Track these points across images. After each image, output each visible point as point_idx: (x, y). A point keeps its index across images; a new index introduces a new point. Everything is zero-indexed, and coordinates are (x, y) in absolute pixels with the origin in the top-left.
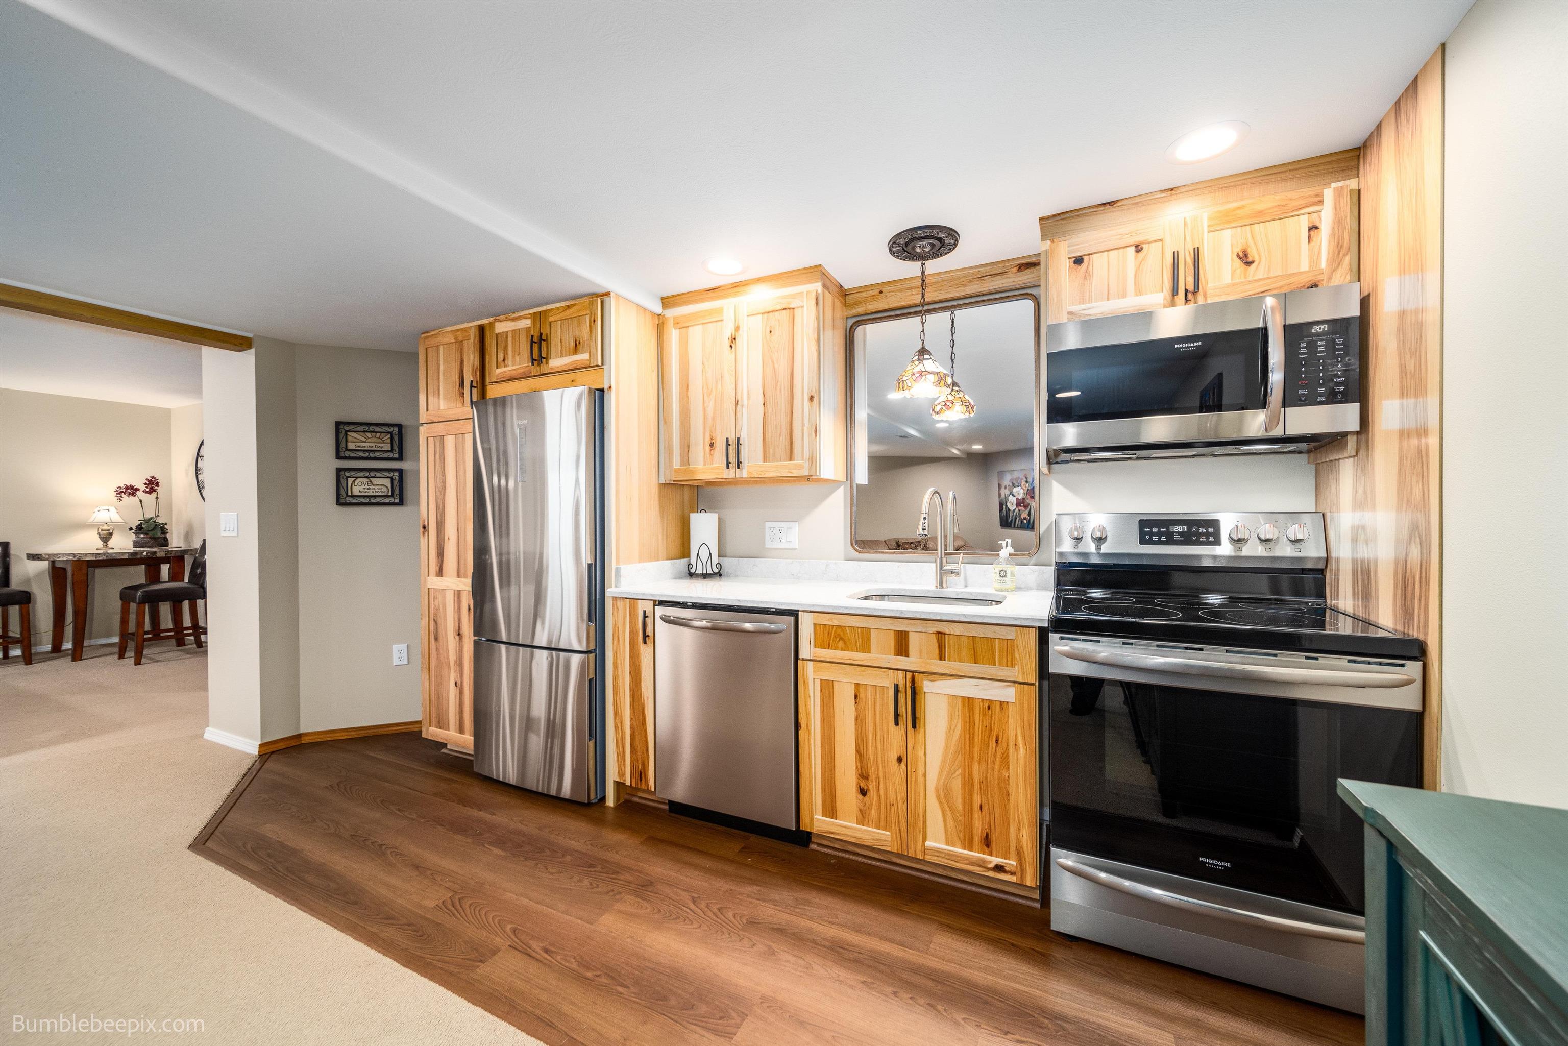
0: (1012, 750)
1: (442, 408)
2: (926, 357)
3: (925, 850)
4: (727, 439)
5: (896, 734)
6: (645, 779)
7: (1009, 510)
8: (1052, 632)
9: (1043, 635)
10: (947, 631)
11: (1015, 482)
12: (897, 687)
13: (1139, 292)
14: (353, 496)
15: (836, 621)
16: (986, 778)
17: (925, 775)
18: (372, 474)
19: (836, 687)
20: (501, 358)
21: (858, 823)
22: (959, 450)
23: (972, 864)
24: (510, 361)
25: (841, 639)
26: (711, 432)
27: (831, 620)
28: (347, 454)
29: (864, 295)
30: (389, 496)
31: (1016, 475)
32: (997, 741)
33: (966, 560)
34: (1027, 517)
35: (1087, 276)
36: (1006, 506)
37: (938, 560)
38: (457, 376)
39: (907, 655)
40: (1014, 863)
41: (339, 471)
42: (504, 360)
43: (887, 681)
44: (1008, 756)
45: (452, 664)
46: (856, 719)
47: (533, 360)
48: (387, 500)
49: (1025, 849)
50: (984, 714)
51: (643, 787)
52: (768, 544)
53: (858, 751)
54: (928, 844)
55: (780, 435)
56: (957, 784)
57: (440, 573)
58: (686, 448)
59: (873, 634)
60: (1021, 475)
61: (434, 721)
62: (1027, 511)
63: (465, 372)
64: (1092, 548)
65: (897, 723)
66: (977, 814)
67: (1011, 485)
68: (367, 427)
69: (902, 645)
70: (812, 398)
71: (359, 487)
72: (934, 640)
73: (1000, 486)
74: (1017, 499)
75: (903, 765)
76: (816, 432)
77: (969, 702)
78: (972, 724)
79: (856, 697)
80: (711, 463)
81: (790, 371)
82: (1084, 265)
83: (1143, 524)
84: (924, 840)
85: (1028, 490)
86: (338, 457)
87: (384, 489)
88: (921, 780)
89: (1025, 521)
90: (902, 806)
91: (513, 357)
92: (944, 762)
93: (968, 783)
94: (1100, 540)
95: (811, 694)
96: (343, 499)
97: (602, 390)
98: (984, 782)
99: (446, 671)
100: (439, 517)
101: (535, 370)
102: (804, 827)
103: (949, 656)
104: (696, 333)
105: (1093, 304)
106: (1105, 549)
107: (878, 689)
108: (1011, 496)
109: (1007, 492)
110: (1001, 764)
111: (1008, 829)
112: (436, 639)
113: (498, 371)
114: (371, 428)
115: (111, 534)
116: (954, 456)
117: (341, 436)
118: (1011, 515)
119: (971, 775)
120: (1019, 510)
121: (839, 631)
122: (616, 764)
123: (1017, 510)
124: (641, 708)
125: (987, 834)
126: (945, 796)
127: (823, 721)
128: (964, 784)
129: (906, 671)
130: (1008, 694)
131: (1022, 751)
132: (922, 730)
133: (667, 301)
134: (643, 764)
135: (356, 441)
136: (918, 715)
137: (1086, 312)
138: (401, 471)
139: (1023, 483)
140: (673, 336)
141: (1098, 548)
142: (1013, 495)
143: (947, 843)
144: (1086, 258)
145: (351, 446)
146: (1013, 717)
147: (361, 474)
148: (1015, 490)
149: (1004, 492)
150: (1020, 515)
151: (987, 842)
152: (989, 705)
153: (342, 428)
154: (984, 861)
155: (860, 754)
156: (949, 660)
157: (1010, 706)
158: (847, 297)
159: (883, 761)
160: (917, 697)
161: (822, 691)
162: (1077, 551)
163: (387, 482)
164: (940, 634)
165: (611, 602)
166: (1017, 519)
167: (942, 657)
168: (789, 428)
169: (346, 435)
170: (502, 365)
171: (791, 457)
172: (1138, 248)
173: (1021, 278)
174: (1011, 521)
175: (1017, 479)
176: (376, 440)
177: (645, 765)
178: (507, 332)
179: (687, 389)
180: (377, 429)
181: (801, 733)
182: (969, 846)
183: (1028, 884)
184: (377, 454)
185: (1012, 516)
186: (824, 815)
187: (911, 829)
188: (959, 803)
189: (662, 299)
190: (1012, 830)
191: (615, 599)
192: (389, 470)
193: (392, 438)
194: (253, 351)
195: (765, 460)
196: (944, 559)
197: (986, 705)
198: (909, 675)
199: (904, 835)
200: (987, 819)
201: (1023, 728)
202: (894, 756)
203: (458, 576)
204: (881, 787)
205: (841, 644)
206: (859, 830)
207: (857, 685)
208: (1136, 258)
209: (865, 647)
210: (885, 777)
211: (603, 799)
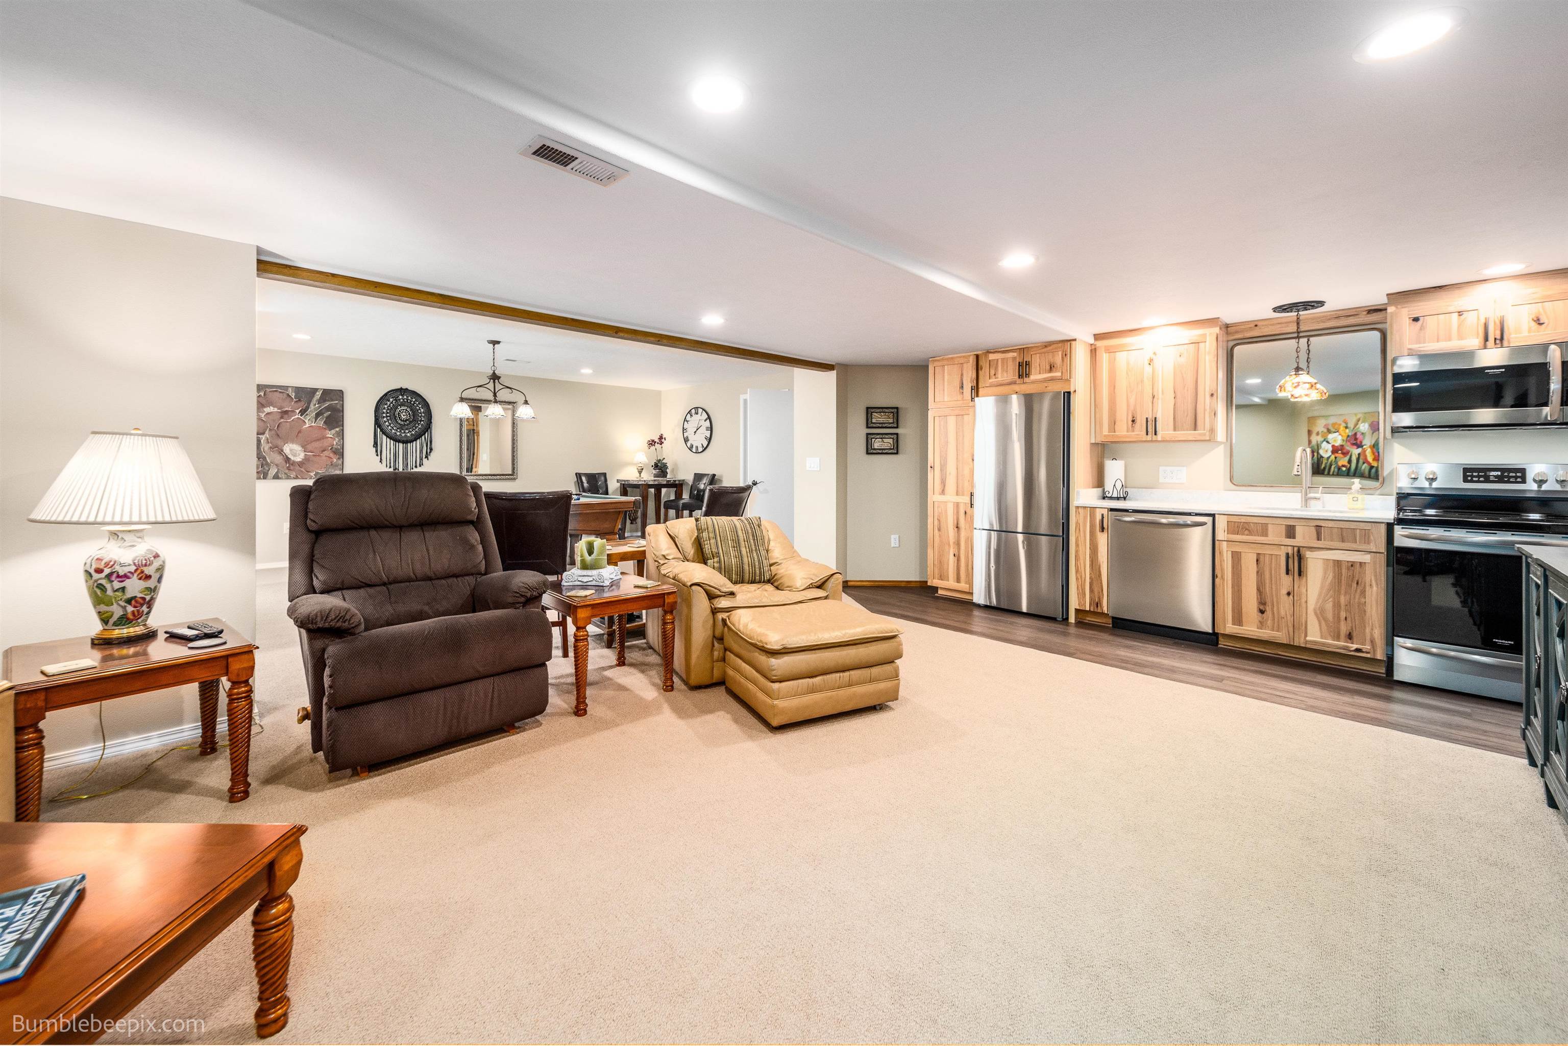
0: (1368, 588)
1: (946, 400)
2: (1300, 372)
3: (1306, 642)
4: (1147, 419)
5: (1286, 581)
6: (1101, 607)
7: (1322, 457)
8: (1396, 524)
9: (1390, 527)
10: (1323, 525)
11: (1330, 428)
12: (1287, 554)
13: (1461, 337)
14: (874, 449)
15: (1243, 520)
16: (1350, 603)
17: (1306, 602)
18: (883, 436)
19: (1243, 555)
20: (993, 372)
21: (1258, 628)
22: (1261, 398)
23: (1340, 648)
24: (999, 375)
25: (1247, 529)
26: (1133, 413)
27: (1240, 519)
28: (872, 425)
29: (1243, 327)
30: (891, 449)
31: (1331, 421)
32: (1357, 583)
33: (1323, 492)
34: (1347, 464)
35: (1422, 328)
36: (1318, 453)
37: (1303, 490)
38: (958, 383)
39: (1294, 537)
40: (1369, 647)
41: (868, 434)
42: (995, 375)
43: (1282, 553)
44: (1365, 591)
45: (951, 543)
46: (1258, 572)
47: (1019, 375)
48: (890, 451)
49: (1376, 640)
50: (1348, 569)
51: (1099, 610)
52: (1161, 480)
53: (1258, 590)
54: (1308, 638)
55: (1187, 416)
56: (1329, 606)
57: (943, 492)
58: (1113, 423)
59: (1270, 527)
60: (1339, 420)
61: (937, 576)
62: (1347, 458)
63: (964, 381)
64: (1426, 484)
65: (1287, 573)
66: (1343, 623)
67: (1325, 430)
68: (882, 409)
69: (1291, 532)
70: (1212, 395)
71: (877, 444)
72: (1313, 530)
73: (1310, 433)
74: (1333, 446)
75: (1291, 597)
76: (1215, 414)
77: (1338, 563)
78: (1340, 574)
79: (1257, 561)
80: (1133, 431)
81: (1195, 380)
82: (1420, 323)
83: (1466, 470)
84: (1306, 636)
85: (1348, 436)
86: (868, 427)
87: (889, 445)
88: (1304, 605)
89: (1344, 469)
90: (1290, 619)
91: (1002, 373)
92: (1320, 595)
93: (1337, 606)
94: (1433, 480)
95: (1225, 559)
96: (870, 451)
97: (1069, 393)
98: (1349, 605)
99: (947, 547)
100: (942, 462)
101: (1019, 381)
102: (1219, 630)
103: (1324, 538)
104: (1121, 357)
105: (1425, 345)
106: (1435, 485)
107: (1274, 557)
108: (1325, 443)
109: (1320, 439)
110: (1360, 595)
111: (1364, 630)
112: (939, 530)
113: (991, 381)
114: (884, 410)
115: (642, 469)
116: (1255, 403)
117: (869, 415)
118: (1324, 462)
119: (1339, 602)
120: (1336, 458)
121: (1245, 525)
122: (1077, 599)
123: (1333, 457)
124: (1097, 567)
125: (1350, 633)
126: (1320, 614)
127: (1233, 573)
128: (1334, 606)
129: (1294, 547)
130: (1367, 558)
131: (1375, 588)
132: (1304, 578)
133: (1097, 337)
134: (1099, 598)
135: (877, 418)
136: (1302, 570)
137: (1422, 349)
138: (897, 434)
139: (1342, 428)
140: (1104, 358)
141: (1430, 484)
142: (1328, 442)
143: (1322, 638)
144: (1421, 319)
145: (874, 421)
146: (1369, 571)
147: (878, 436)
148: (1330, 437)
149: (1315, 439)
150: (1336, 462)
151: (1350, 637)
152: (1353, 564)
153: (869, 411)
154: (1348, 647)
155: (1260, 591)
156: (1324, 540)
157: (1367, 564)
158: (1229, 329)
159: (1277, 595)
160: (1302, 561)
161: (1232, 557)
162: (1413, 486)
163: (891, 441)
164: (1318, 527)
165: (1074, 509)
166: (1333, 467)
167: (1319, 539)
168: (1193, 411)
169: (871, 414)
170: (994, 377)
171: (1195, 428)
172: (1460, 313)
173: (1370, 318)
174: (1325, 468)
175: (1334, 424)
176: (885, 417)
177: (1100, 599)
178: (998, 360)
179: (1114, 389)
180: (886, 410)
181: (1217, 580)
182: (1338, 638)
183: (1379, 658)
184: (886, 425)
185: (1326, 463)
186: (1234, 624)
187: (1296, 631)
188: (1330, 615)
189: (1094, 335)
190: (1368, 630)
191: (1077, 507)
192: (891, 434)
193: (893, 415)
194: (835, 371)
195: (1175, 430)
196: (1308, 490)
197: (1350, 564)
198: (1296, 549)
199: (1291, 633)
200: (1350, 625)
201: (1376, 576)
202: (1284, 592)
203: (957, 495)
204: (1275, 609)
205: (1246, 532)
206: (1259, 632)
207: (1258, 554)
208: (1459, 319)
209: (1265, 533)
210: (1278, 603)
211: (1067, 619)
